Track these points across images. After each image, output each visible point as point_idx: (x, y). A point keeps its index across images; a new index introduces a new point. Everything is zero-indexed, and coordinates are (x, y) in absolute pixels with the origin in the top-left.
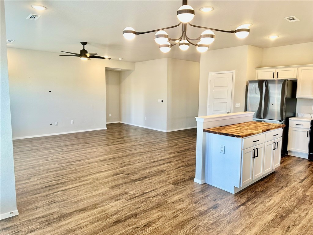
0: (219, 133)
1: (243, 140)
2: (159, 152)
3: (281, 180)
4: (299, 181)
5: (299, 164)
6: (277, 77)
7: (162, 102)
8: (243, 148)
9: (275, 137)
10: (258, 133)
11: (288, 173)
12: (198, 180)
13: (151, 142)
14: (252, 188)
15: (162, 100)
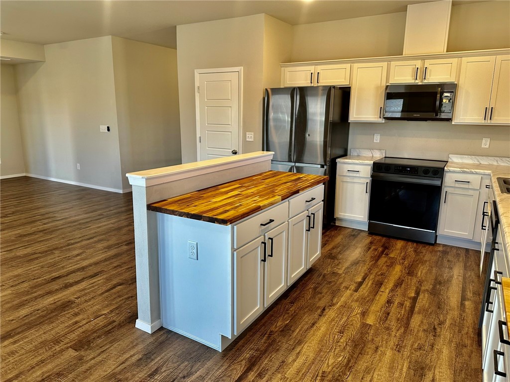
0: (181, 214)
1: (235, 227)
2: (81, 247)
3: (321, 289)
4: (353, 287)
5: (354, 242)
6: (318, 82)
7: (108, 130)
8: (235, 247)
9: (309, 205)
10: (272, 204)
11: (336, 270)
12: (144, 325)
13: (75, 222)
14: (264, 325)
15: (108, 127)
